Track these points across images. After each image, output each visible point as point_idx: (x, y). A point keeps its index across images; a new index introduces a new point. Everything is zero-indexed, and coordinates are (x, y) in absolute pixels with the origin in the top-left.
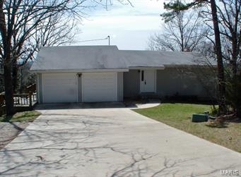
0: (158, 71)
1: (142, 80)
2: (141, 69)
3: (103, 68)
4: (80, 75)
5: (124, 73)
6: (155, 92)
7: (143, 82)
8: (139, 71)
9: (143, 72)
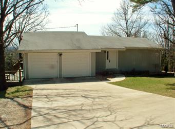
0: (119, 51)
1: (108, 59)
2: (107, 50)
3: (79, 48)
4: (61, 55)
5: (96, 53)
6: (117, 68)
7: (108, 61)
8: (105, 52)
9: (108, 52)
